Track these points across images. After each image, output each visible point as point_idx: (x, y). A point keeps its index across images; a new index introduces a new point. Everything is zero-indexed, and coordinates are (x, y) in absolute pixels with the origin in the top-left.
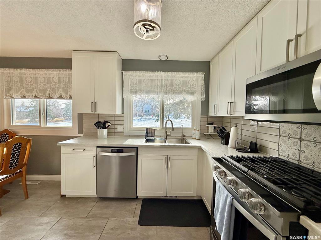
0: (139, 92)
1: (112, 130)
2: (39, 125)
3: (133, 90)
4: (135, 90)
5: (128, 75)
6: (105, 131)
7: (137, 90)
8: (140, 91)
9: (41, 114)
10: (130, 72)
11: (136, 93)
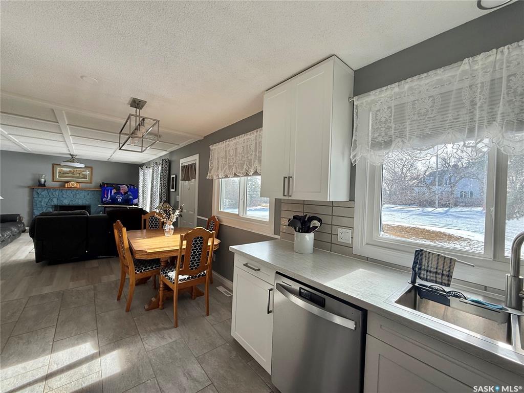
0: (399, 139)
1: (326, 238)
2: (237, 213)
3: (380, 139)
4: (386, 138)
5: (365, 104)
6: (309, 237)
7: (390, 137)
8: (401, 135)
9: (240, 199)
10: (373, 93)
11: (388, 144)
